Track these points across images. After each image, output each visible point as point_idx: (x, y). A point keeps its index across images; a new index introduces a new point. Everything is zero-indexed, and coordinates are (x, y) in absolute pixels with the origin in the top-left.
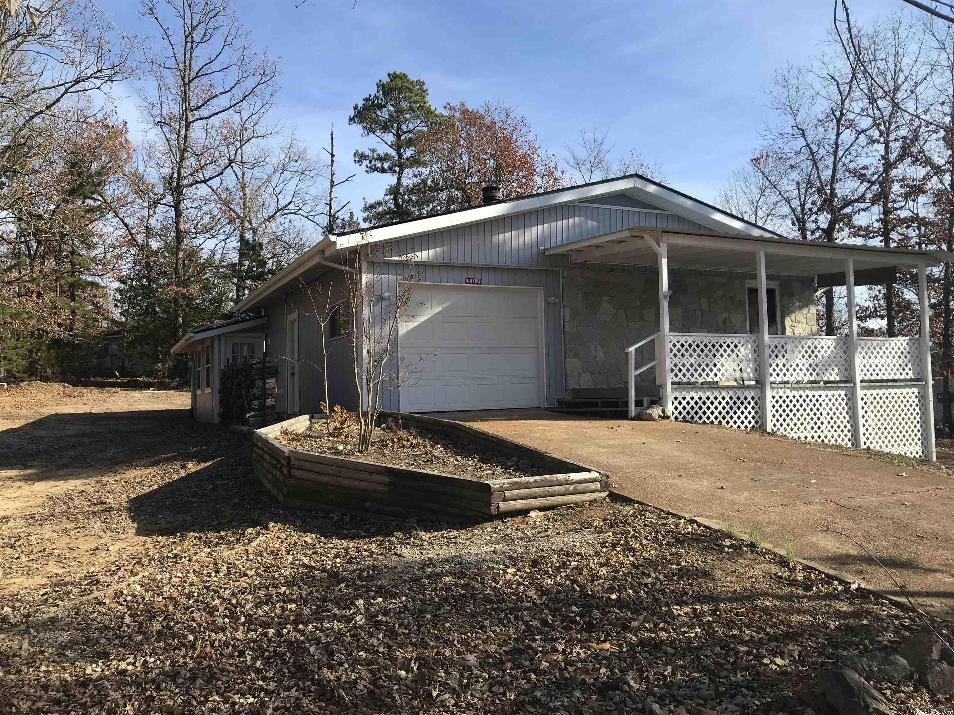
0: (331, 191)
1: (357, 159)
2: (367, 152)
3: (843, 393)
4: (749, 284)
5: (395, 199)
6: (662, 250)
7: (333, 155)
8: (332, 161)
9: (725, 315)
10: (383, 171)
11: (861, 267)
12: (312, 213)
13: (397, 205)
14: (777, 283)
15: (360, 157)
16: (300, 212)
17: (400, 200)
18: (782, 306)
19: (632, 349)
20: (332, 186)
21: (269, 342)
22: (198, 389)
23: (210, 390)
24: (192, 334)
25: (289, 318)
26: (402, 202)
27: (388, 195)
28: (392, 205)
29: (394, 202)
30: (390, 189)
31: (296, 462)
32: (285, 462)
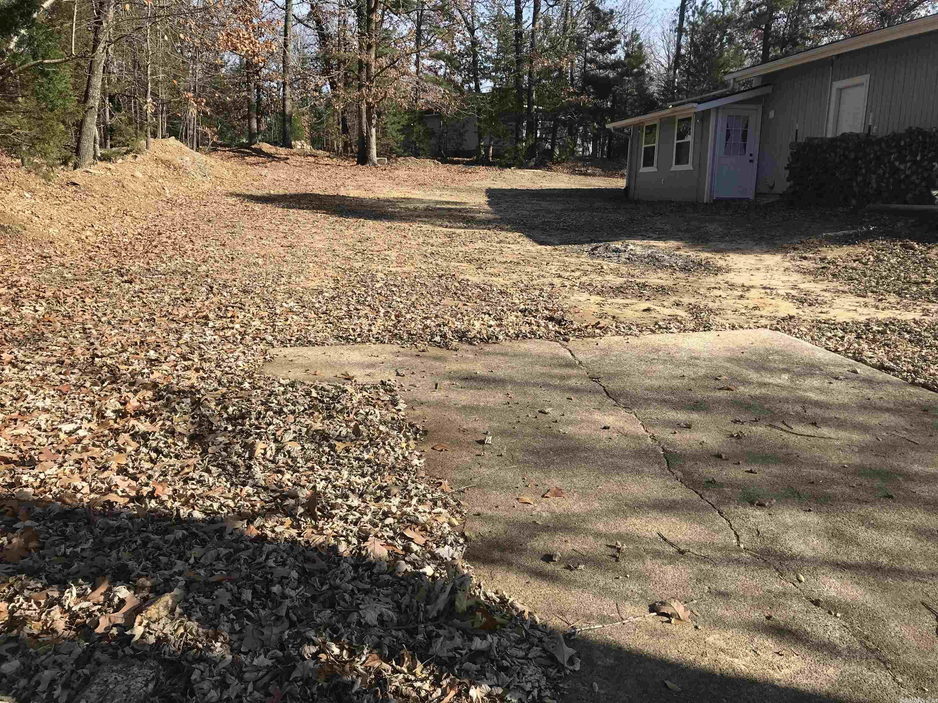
21: (772, 114)
22: (644, 166)
23: (688, 167)
24: (695, 105)
25: (837, 85)
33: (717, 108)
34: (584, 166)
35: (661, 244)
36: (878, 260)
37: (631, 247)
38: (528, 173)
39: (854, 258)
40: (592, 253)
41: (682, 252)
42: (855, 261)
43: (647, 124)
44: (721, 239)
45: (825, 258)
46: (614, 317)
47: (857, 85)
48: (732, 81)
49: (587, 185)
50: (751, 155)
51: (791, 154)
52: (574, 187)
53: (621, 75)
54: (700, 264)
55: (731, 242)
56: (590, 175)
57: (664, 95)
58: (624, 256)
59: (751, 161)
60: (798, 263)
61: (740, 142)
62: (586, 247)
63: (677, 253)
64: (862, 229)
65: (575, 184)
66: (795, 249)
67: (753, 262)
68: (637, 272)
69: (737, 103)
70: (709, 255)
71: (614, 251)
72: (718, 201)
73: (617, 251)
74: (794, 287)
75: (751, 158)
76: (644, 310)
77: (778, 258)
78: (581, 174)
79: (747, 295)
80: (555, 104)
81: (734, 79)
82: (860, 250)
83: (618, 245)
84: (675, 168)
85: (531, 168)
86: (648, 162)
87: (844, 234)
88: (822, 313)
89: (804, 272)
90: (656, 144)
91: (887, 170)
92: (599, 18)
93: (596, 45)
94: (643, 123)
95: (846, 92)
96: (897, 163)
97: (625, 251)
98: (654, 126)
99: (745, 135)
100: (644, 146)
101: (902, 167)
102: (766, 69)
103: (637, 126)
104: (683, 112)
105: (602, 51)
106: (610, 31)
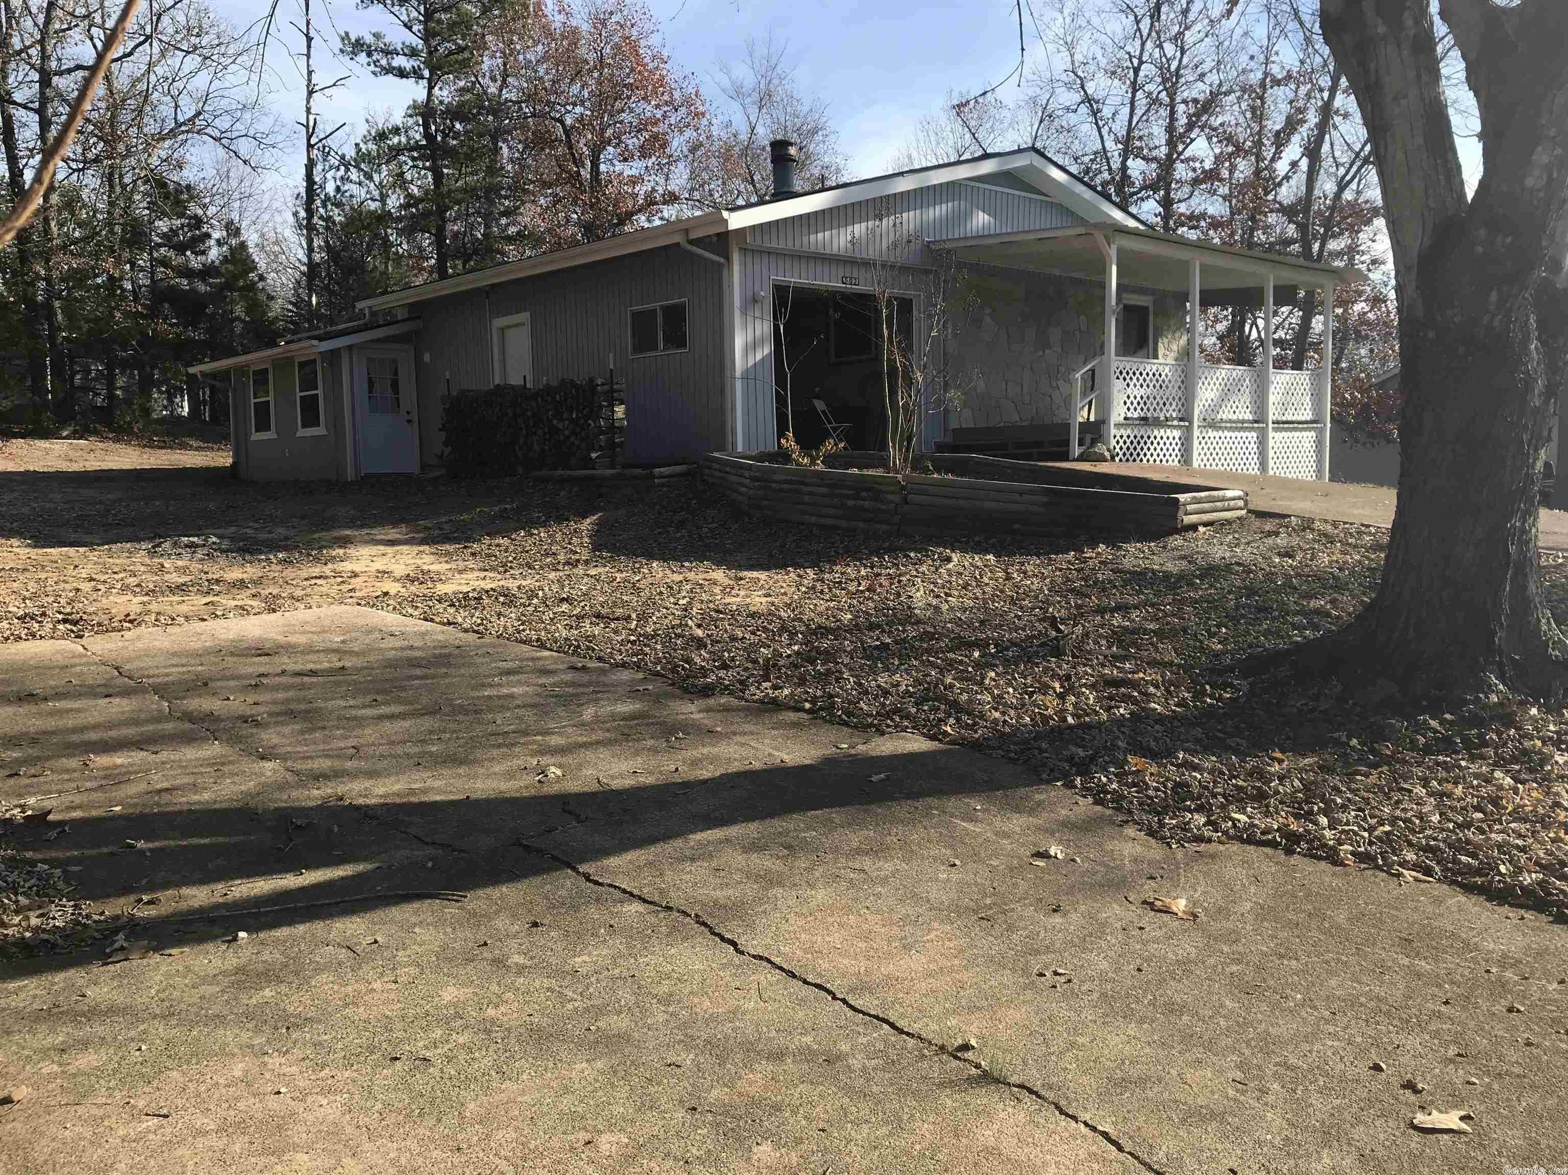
0: (309, 102)
1: (348, 48)
2: (369, 39)
3: (1255, 435)
4: (1128, 299)
5: (426, 126)
6: (1113, 253)
7: (309, 38)
8: (309, 48)
10: (402, 73)
11: (1280, 283)
13: (427, 135)
14: (1151, 298)
15: (356, 47)
16: (209, 130)
17: (433, 128)
18: (1156, 329)
19: (1078, 375)
20: (311, 92)
21: (427, 357)
22: (257, 431)
23: (320, 431)
24: (315, 342)
25: (499, 322)
26: (436, 131)
27: (411, 116)
28: (417, 135)
29: (421, 129)
30: (415, 106)
31: (914, 486)
32: (892, 488)
33: (350, 348)
34: (168, 433)
40: (152, 553)
43: (253, 368)
47: (517, 325)
48: (367, 311)
50: (408, 413)
51: (444, 410)
53: (222, 288)
56: (180, 448)
57: (293, 321)
58: (201, 552)
59: (409, 421)
61: (390, 395)
62: (145, 545)
68: (214, 569)
69: (378, 341)
71: (186, 547)
72: (368, 476)
73: (191, 545)
75: (409, 417)
80: (100, 331)
81: (370, 308)
84: (303, 432)
85: (66, 437)
86: (264, 425)
90: (270, 398)
91: (546, 430)
92: (167, 196)
93: (169, 238)
94: (248, 366)
95: (510, 333)
96: (555, 422)
97: (204, 545)
98: (266, 371)
99: (395, 385)
100: (253, 401)
101: (560, 426)
102: (410, 297)
103: (241, 370)
104: (302, 352)
105: (181, 248)
106: (190, 218)
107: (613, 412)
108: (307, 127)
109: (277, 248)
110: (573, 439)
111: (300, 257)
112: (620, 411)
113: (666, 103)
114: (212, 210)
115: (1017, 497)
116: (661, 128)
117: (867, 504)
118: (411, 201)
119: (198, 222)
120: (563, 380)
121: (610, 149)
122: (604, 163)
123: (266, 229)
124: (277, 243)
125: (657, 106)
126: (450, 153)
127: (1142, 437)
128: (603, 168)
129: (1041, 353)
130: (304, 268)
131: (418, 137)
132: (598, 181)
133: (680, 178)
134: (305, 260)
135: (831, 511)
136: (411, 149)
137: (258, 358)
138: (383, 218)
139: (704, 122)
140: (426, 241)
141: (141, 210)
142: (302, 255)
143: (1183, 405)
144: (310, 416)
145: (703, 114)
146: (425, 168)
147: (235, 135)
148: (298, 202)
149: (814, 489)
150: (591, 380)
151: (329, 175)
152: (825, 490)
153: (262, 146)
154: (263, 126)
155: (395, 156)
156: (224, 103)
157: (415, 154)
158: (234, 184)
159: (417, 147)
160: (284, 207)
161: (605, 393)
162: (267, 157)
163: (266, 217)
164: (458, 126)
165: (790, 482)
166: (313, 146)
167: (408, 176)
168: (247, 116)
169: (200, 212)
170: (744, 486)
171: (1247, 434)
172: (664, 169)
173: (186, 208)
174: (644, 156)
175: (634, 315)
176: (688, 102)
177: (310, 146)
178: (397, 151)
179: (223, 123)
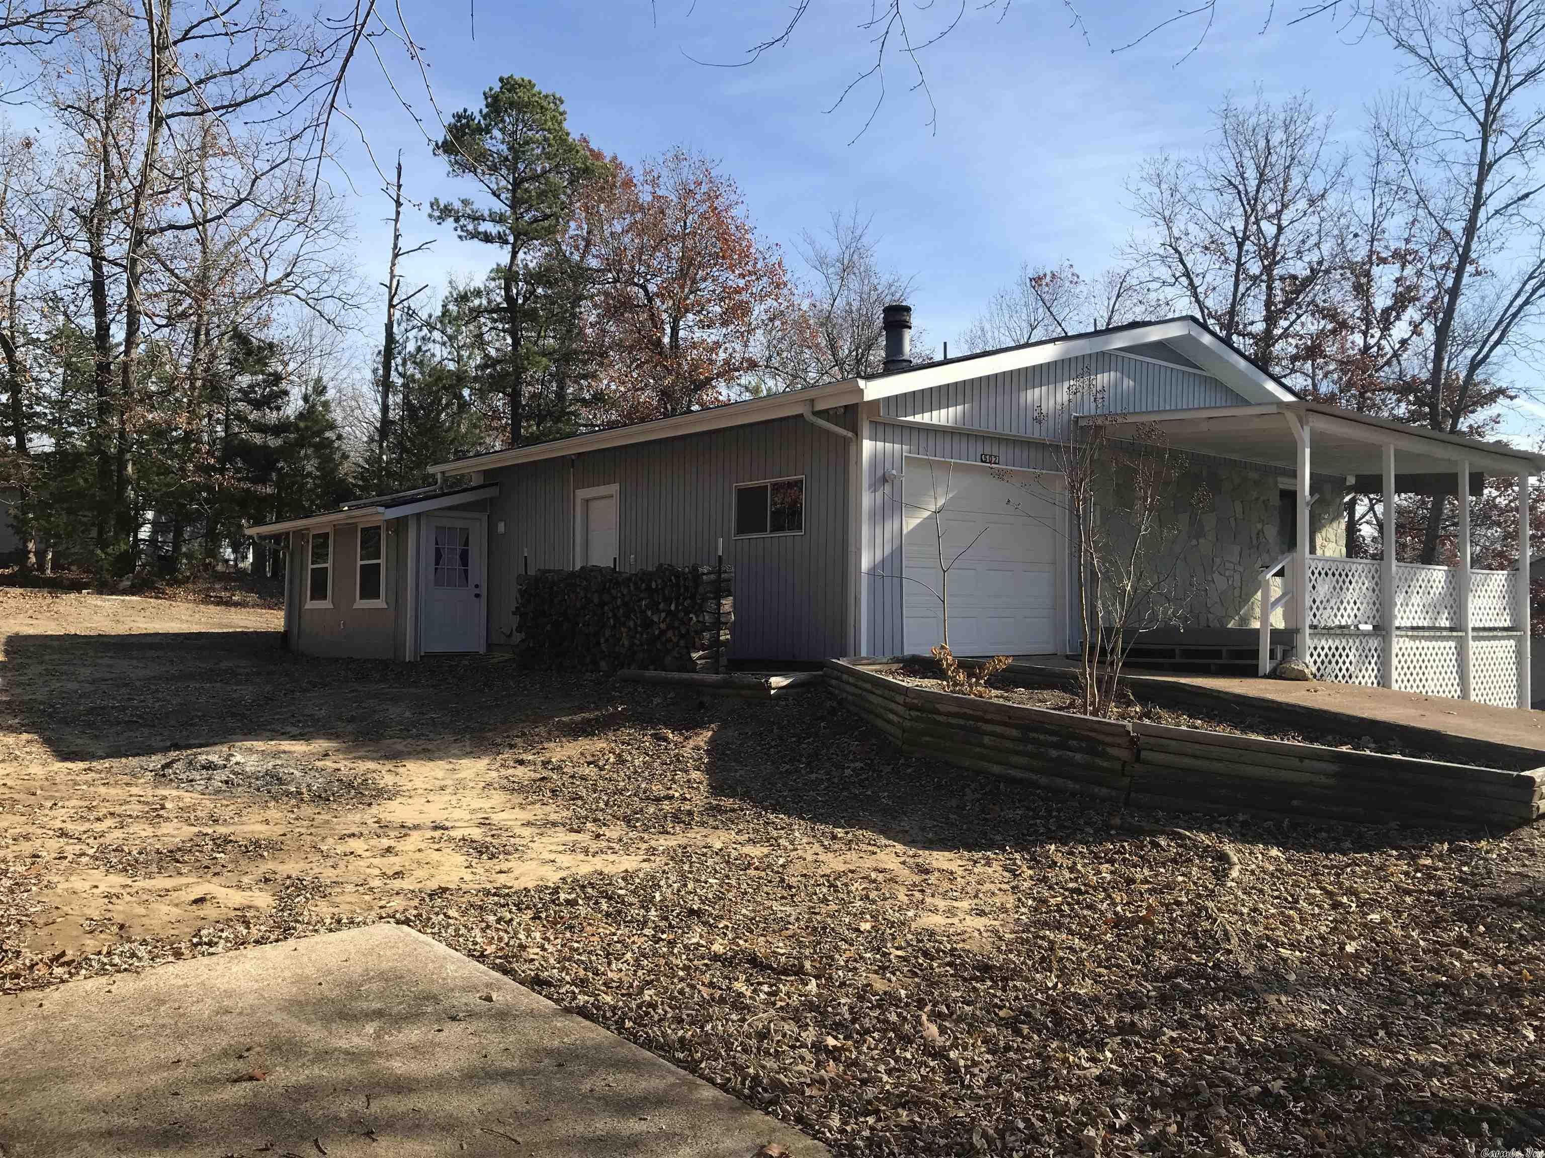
0: (393, 264)
1: (437, 214)
2: (457, 205)
3: (1453, 645)
4: (1284, 483)
5: (507, 289)
6: (1306, 435)
7: (398, 204)
8: (398, 213)
9: (1259, 526)
10: (487, 238)
12: (316, 295)
13: (508, 298)
15: (444, 212)
16: (298, 291)
17: (515, 291)
19: (1269, 576)
20: (396, 256)
21: (501, 527)
22: (312, 598)
23: (379, 603)
24: (381, 509)
25: (582, 494)
26: (517, 294)
27: (494, 279)
28: (498, 297)
29: (503, 293)
30: (498, 269)
31: (1147, 739)
32: (1119, 741)
33: (418, 516)
34: (226, 589)
35: (298, 747)
36: (621, 761)
37: (238, 758)
38: (110, 603)
39: (590, 759)
40: (160, 774)
41: (328, 764)
42: (589, 763)
43: (313, 533)
44: (405, 732)
45: (549, 762)
46: (122, 927)
47: (603, 498)
48: (439, 476)
49: (220, 625)
50: (477, 587)
51: (520, 591)
52: (195, 629)
53: (292, 444)
54: (350, 785)
55: (418, 737)
56: (236, 604)
57: (363, 478)
58: (220, 776)
59: (477, 596)
60: (511, 771)
61: (458, 566)
62: (156, 761)
63: (319, 764)
64: (607, 710)
65: (199, 622)
66: (511, 746)
67: (440, 774)
68: (227, 813)
69: (450, 508)
70: (371, 765)
71: (204, 767)
72: (428, 656)
73: (209, 766)
74: (484, 823)
75: (477, 591)
76: (196, 902)
77: (482, 764)
78: (220, 602)
79: (400, 846)
80: (168, 485)
81: (443, 473)
82: (601, 744)
83: (213, 756)
84: (361, 604)
85: (124, 592)
86: (319, 592)
87: (583, 718)
88: (501, 872)
89: (514, 788)
90: (329, 565)
91: (639, 622)
92: (249, 353)
93: (246, 394)
94: (308, 529)
95: (594, 505)
96: (649, 613)
97: (225, 766)
98: (326, 536)
99: (464, 558)
100: (311, 566)
101: (655, 619)
102: (488, 463)
103: (300, 534)
104: (364, 519)
105: (258, 405)
106: (270, 374)
107: (719, 605)
108: (390, 288)
109: (353, 403)
110: (670, 634)
111: (375, 411)
112: (727, 604)
113: (750, 273)
114: (292, 366)
115: (1296, 762)
116: (745, 296)
117: (1078, 757)
118: (488, 362)
119: (277, 378)
120: (661, 565)
121: (690, 316)
122: (684, 329)
123: (345, 385)
124: (354, 398)
125: (742, 276)
126: (532, 315)
127: (1337, 649)
128: (682, 334)
129: (1194, 542)
130: (378, 425)
131: (499, 300)
132: (677, 347)
133: (757, 347)
134: (379, 415)
135: (1023, 760)
136: (491, 312)
137: (321, 522)
138: (460, 378)
139: (785, 291)
140: (499, 401)
141: (223, 366)
142: (377, 410)
143: (1377, 610)
144: (370, 589)
145: (785, 285)
146: (504, 331)
147: (322, 295)
148: (378, 359)
149: (999, 729)
150: (695, 569)
151: (411, 335)
152: (1015, 733)
153: (347, 307)
154: (351, 287)
155: (475, 318)
156: (313, 266)
157: (495, 316)
158: (315, 341)
159: (498, 310)
160: (363, 365)
161: (711, 582)
162: (349, 318)
163: (344, 373)
164: (540, 291)
165: (963, 716)
166: (394, 306)
167: (486, 337)
168: (335, 278)
169: (280, 368)
170: (895, 713)
171: (1445, 643)
172: (745, 337)
173: (266, 365)
174: (725, 324)
175: (741, 492)
176: (771, 272)
177: (391, 306)
178: (477, 312)
179: (311, 284)
